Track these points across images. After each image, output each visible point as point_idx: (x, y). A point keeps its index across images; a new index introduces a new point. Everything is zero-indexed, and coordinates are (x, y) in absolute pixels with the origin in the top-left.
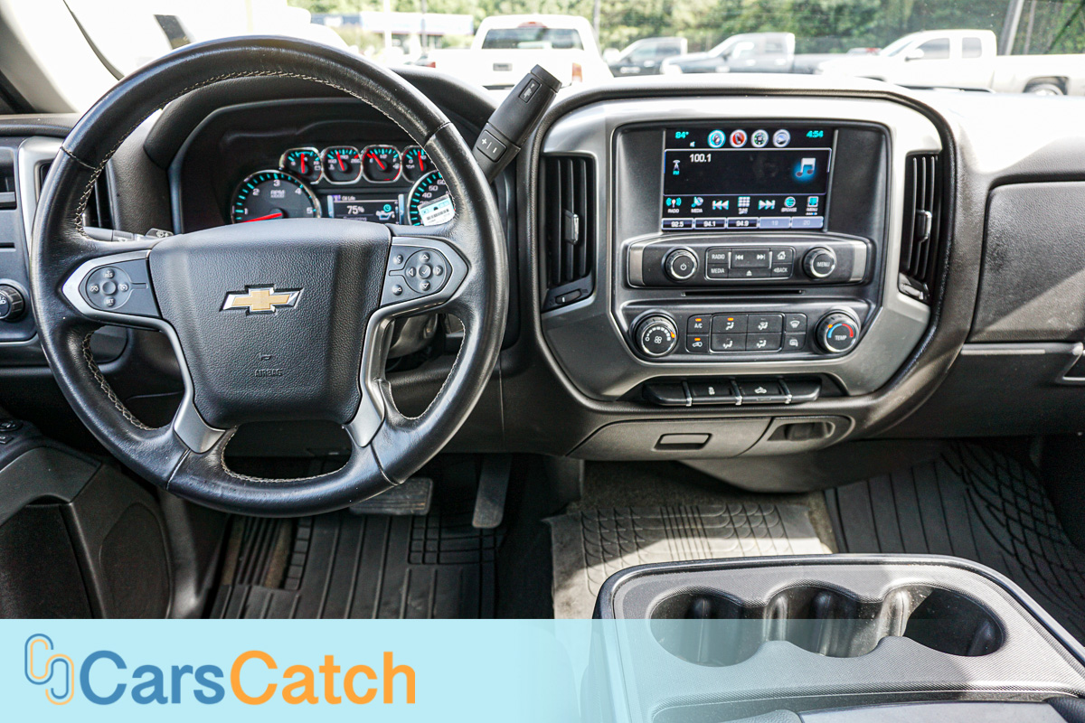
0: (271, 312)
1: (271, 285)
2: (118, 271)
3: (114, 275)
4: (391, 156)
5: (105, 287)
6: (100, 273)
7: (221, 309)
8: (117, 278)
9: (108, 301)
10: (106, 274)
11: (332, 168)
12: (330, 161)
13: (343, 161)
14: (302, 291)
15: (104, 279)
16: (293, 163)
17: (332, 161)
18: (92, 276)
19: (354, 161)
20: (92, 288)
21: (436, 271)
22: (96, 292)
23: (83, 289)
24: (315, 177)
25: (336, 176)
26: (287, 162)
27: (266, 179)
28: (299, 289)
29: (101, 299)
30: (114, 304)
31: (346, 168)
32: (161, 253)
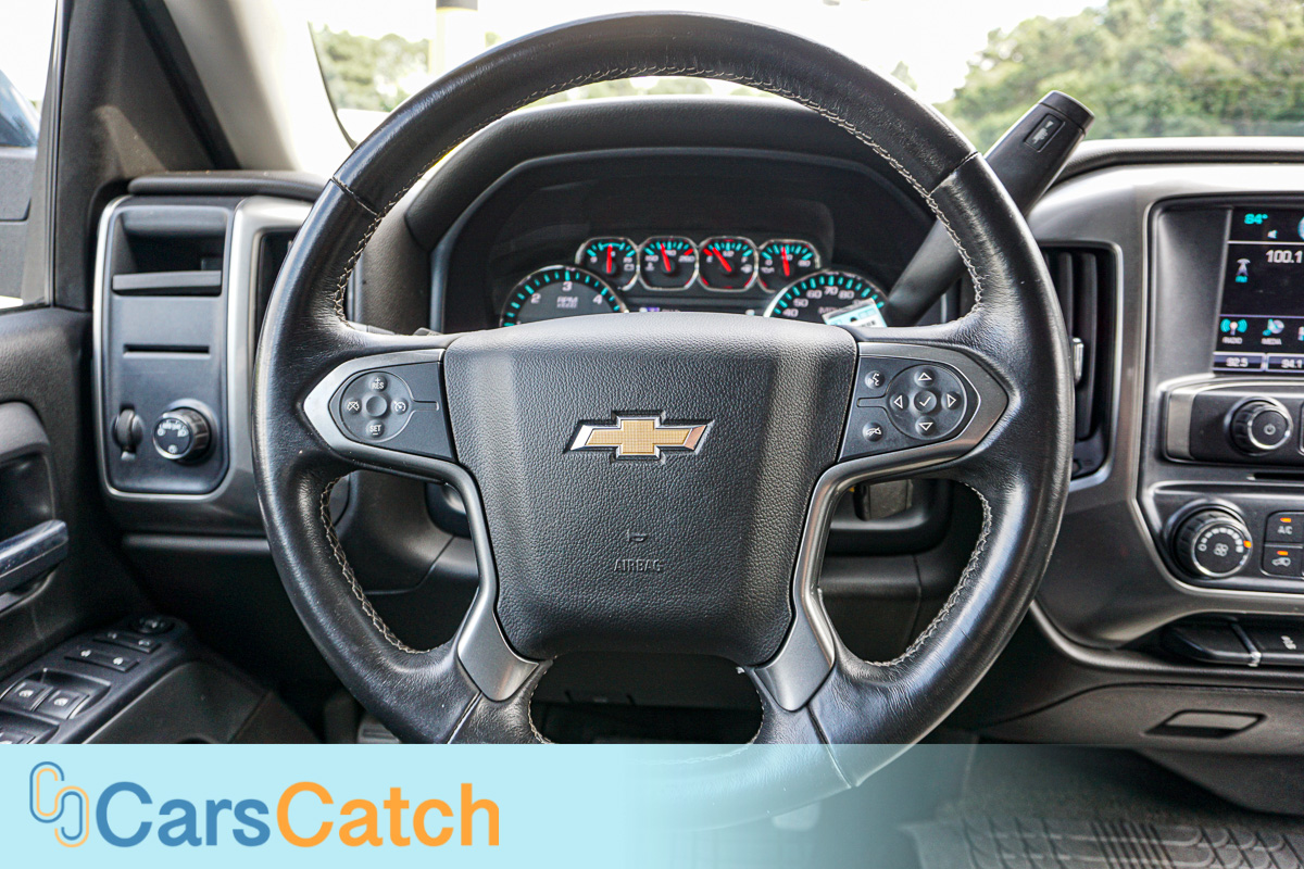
0: (653, 458)
1: (657, 413)
2: (393, 381)
3: (386, 386)
4: (739, 254)
5: (371, 404)
6: (363, 382)
7: (567, 449)
8: (391, 391)
9: (372, 428)
10: (374, 383)
11: (650, 267)
12: (648, 258)
13: (669, 258)
14: (711, 424)
15: (370, 390)
16: (594, 260)
17: (652, 258)
18: (353, 386)
19: (684, 259)
20: (349, 404)
21: (948, 402)
22: (356, 412)
23: (335, 406)
24: (623, 279)
25: (654, 279)
26: (586, 257)
27: (553, 280)
28: (706, 422)
29: (363, 423)
30: (381, 434)
31: (673, 268)
32: (464, 357)
